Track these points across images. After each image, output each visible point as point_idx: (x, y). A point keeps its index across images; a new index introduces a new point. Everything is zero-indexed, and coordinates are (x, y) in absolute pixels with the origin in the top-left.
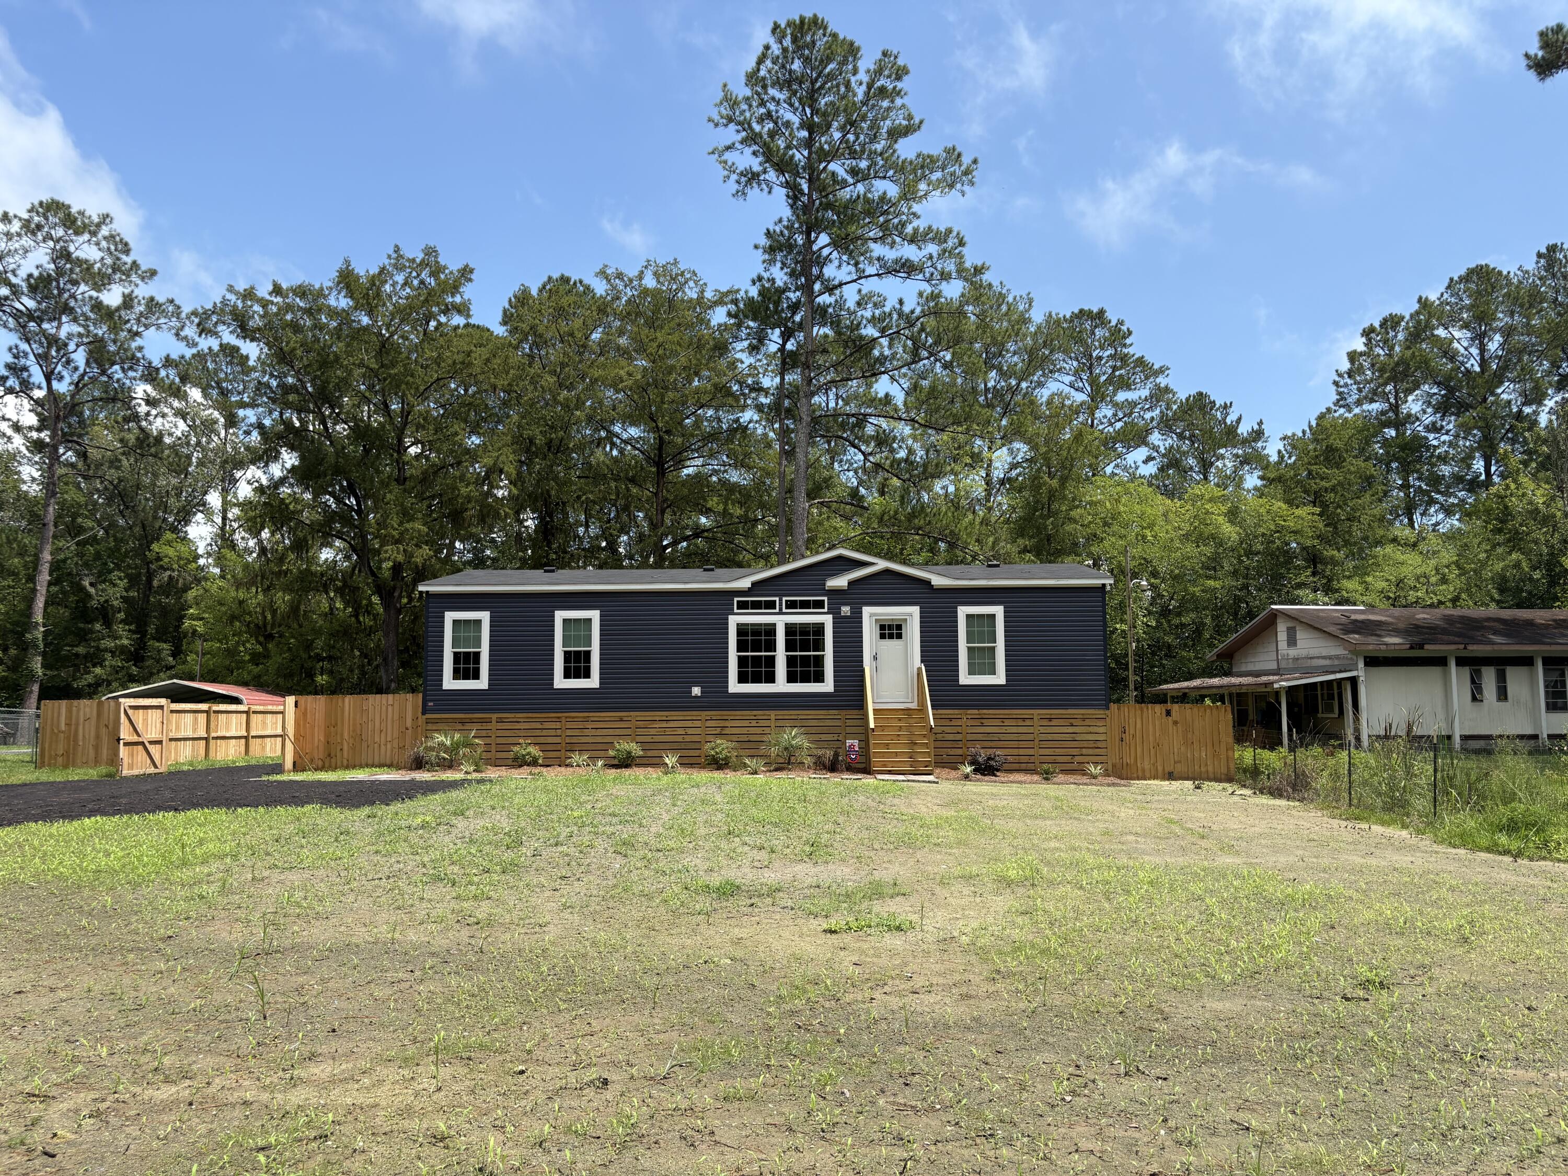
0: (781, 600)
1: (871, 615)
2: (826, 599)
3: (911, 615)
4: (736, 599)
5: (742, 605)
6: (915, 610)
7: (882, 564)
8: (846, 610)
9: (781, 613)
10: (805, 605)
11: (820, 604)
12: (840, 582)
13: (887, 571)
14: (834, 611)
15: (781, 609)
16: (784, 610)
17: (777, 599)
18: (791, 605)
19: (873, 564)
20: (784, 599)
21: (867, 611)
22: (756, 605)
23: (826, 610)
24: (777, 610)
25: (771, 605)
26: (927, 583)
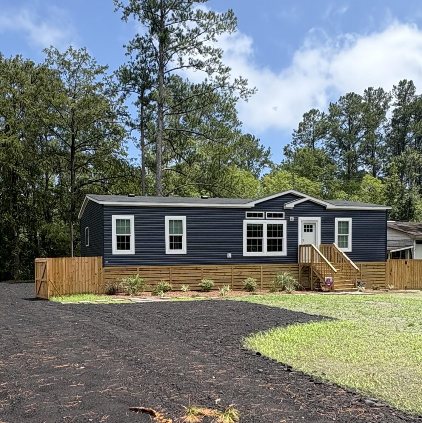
0: (265, 213)
1: (302, 220)
2: (284, 213)
3: (317, 220)
4: (246, 212)
5: (249, 215)
6: (319, 219)
7: (308, 198)
8: (292, 218)
9: (265, 219)
10: (275, 215)
11: (281, 215)
12: (290, 205)
13: (308, 201)
14: (287, 219)
15: (265, 217)
16: (267, 218)
17: (264, 213)
18: (270, 215)
19: (304, 197)
20: (267, 213)
21: (300, 219)
22: (255, 215)
23: (284, 218)
24: (264, 218)
25: (261, 215)
26: (324, 207)
